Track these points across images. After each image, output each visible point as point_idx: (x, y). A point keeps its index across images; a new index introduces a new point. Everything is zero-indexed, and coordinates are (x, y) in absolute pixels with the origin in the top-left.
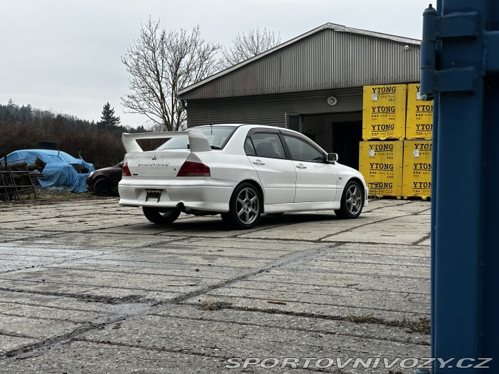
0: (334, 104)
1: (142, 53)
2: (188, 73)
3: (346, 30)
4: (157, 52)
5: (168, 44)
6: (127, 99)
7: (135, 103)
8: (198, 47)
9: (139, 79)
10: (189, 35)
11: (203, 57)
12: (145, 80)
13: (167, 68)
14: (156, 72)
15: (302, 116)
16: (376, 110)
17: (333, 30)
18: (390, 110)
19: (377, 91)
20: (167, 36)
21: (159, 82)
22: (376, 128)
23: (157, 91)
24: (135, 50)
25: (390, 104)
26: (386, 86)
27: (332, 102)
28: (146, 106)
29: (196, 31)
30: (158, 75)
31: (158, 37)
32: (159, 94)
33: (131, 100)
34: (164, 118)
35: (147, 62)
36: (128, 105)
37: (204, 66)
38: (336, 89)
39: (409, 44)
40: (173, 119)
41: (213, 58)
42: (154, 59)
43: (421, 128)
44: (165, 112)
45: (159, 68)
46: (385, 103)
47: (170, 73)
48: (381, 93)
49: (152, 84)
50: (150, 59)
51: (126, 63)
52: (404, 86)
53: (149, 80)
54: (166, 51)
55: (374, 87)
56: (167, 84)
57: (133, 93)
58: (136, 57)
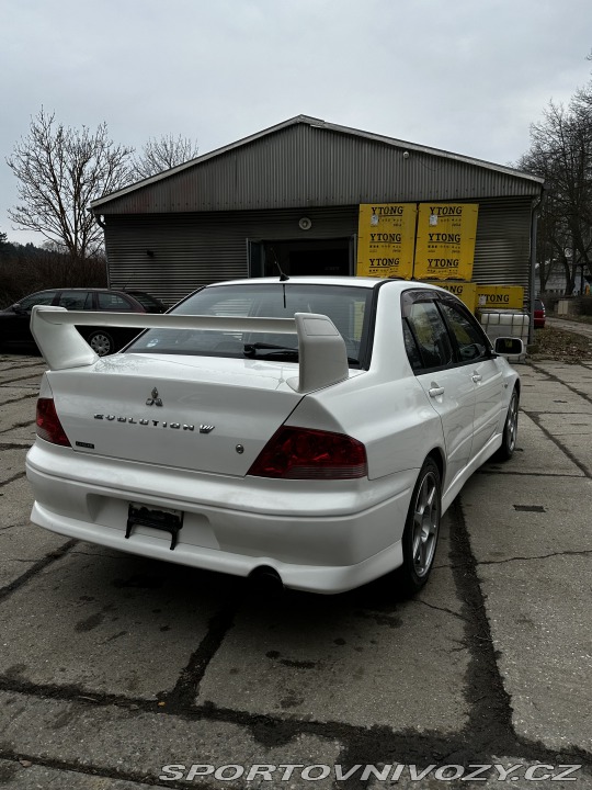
0: (309, 227)
1: (33, 154)
2: (94, 181)
3: (327, 126)
4: (53, 154)
5: (67, 144)
6: (16, 212)
7: (27, 217)
8: (106, 150)
9: (30, 187)
10: (92, 135)
11: (112, 162)
12: (38, 188)
13: (67, 174)
14: (52, 179)
15: (265, 242)
16: (376, 238)
17: (308, 125)
18: (394, 239)
19: (377, 211)
20: (64, 134)
21: (57, 192)
22: (376, 263)
23: (54, 202)
24: (23, 149)
25: (395, 231)
26: (390, 205)
27: (305, 225)
28: (41, 222)
29: (102, 128)
30: (55, 181)
31: (54, 134)
32: (58, 208)
33: (21, 214)
34: (64, 236)
35: (41, 165)
36: (17, 218)
37: (114, 174)
38: (312, 207)
39: (409, 151)
40: (76, 238)
41: (126, 164)
42: (49, 162)
43: (434, 263)
44: (66, 230)
45: (57, 173)
46: (388, 228)
47: (71, 181)
48: (383, 215)
49: (48, 193)
50: (43, 161)
51: (12, 166)
52: (414, 205)
53: (44, 188)
54: (65, 153)
55: (374, 206)
56: (66, 195)
57: (24, 204)
58: (25, 158)
